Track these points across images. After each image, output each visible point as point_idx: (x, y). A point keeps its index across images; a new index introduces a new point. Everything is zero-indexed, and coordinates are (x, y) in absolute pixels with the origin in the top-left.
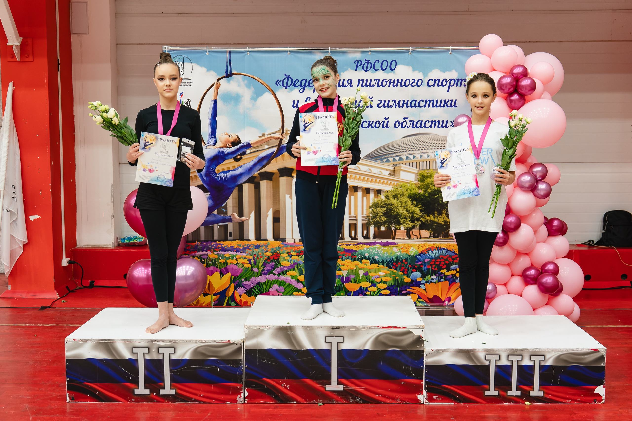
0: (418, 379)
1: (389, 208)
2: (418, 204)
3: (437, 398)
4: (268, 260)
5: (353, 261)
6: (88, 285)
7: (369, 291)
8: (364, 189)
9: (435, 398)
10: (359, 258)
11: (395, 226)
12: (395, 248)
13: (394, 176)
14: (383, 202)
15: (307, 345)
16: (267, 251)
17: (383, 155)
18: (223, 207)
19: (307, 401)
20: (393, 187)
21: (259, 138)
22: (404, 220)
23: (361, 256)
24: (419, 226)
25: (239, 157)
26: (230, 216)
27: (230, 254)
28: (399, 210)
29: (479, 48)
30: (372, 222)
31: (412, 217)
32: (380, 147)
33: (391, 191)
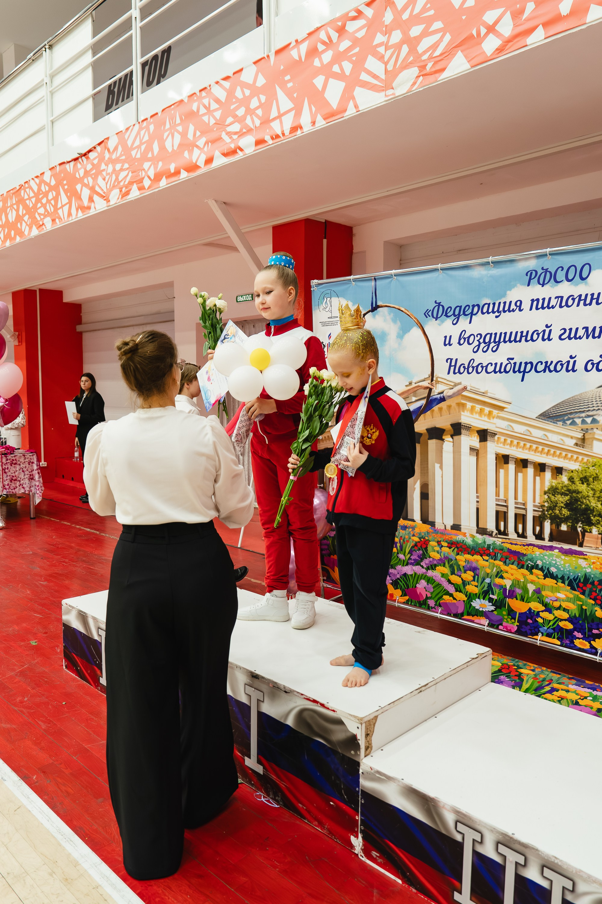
0: (353, 808)
1: (574, 497)
3: (378, 858)
4: (416, 547)
5: (520, 569)
7: (541, 617)
8: (537, 464)
9: (375, 856)
10: (528, 566)
11: (583, 525)
12: (582, 560)
13: (583, 448)
14: (565, 486)
17: (566, 415)
20: (581, 465)
22: (598, 518)
28: (589, 501)
30: (549, 516)
32: (562, 402)
33: (577, 471)
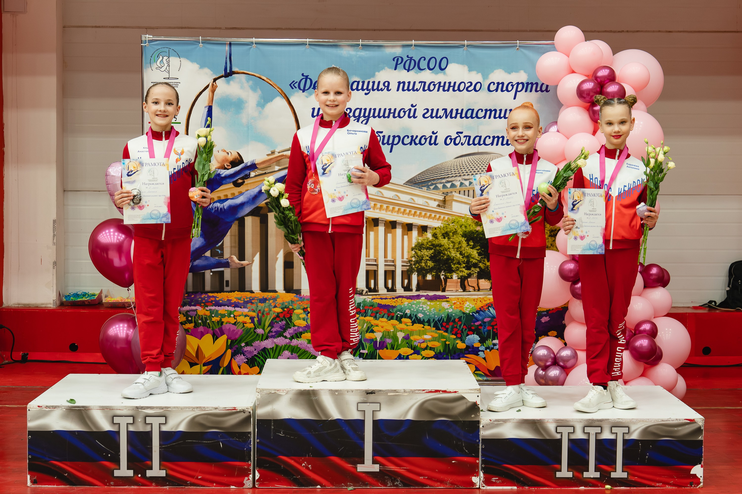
0: (473, 456)
1: (438, 250)
2: (476, 245)
3: (497, 481)
4: (277, 318)
5: (390, 320)
6: (20, 359)
8: (405, 224)
9: (494, 481)
10: (397, 316)
11: (445, 273)
12: (445, 303)
13: (444, 208)
14: (430, 242)
15: (335, 414)
16: (275, 307)
17: (430, 181)
18: (218, 248)
19: (333, 485)
20: (443, 222)
21: (267, 156)
22: (457, 266)
23: (400, 313)
24: (476, 274)
25: (240, 181)
26: (227, 259)
27: (226, 310)
28: (450, 253)
29: (554, 43)
30: (415, 269)
31: (468, 262)
32: (426, 170)
33: (440, 228)
